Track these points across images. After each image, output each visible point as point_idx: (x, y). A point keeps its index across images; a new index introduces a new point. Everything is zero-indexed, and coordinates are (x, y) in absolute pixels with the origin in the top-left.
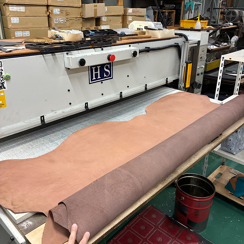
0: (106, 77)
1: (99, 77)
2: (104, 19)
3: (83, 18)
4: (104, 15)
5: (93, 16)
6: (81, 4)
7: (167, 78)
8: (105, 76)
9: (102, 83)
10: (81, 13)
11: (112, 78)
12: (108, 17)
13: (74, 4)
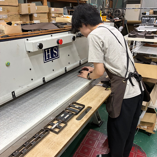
2: (35, 15)
3: (20, 15)
4: (36, 12)
5: (28, 13)
6: (18, 4)
10: (18, 10)
12: (38, 14)
13: (13, 4)
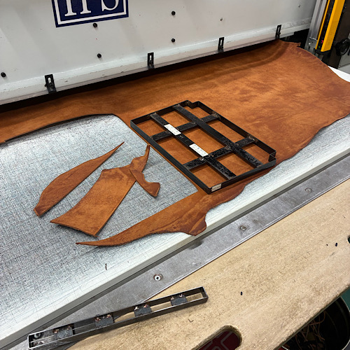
0: (106, 12)
1: (85, 11)
7: (280, 26)
8: (104, 7)
9: (95, 26)
11: (127, 15)
